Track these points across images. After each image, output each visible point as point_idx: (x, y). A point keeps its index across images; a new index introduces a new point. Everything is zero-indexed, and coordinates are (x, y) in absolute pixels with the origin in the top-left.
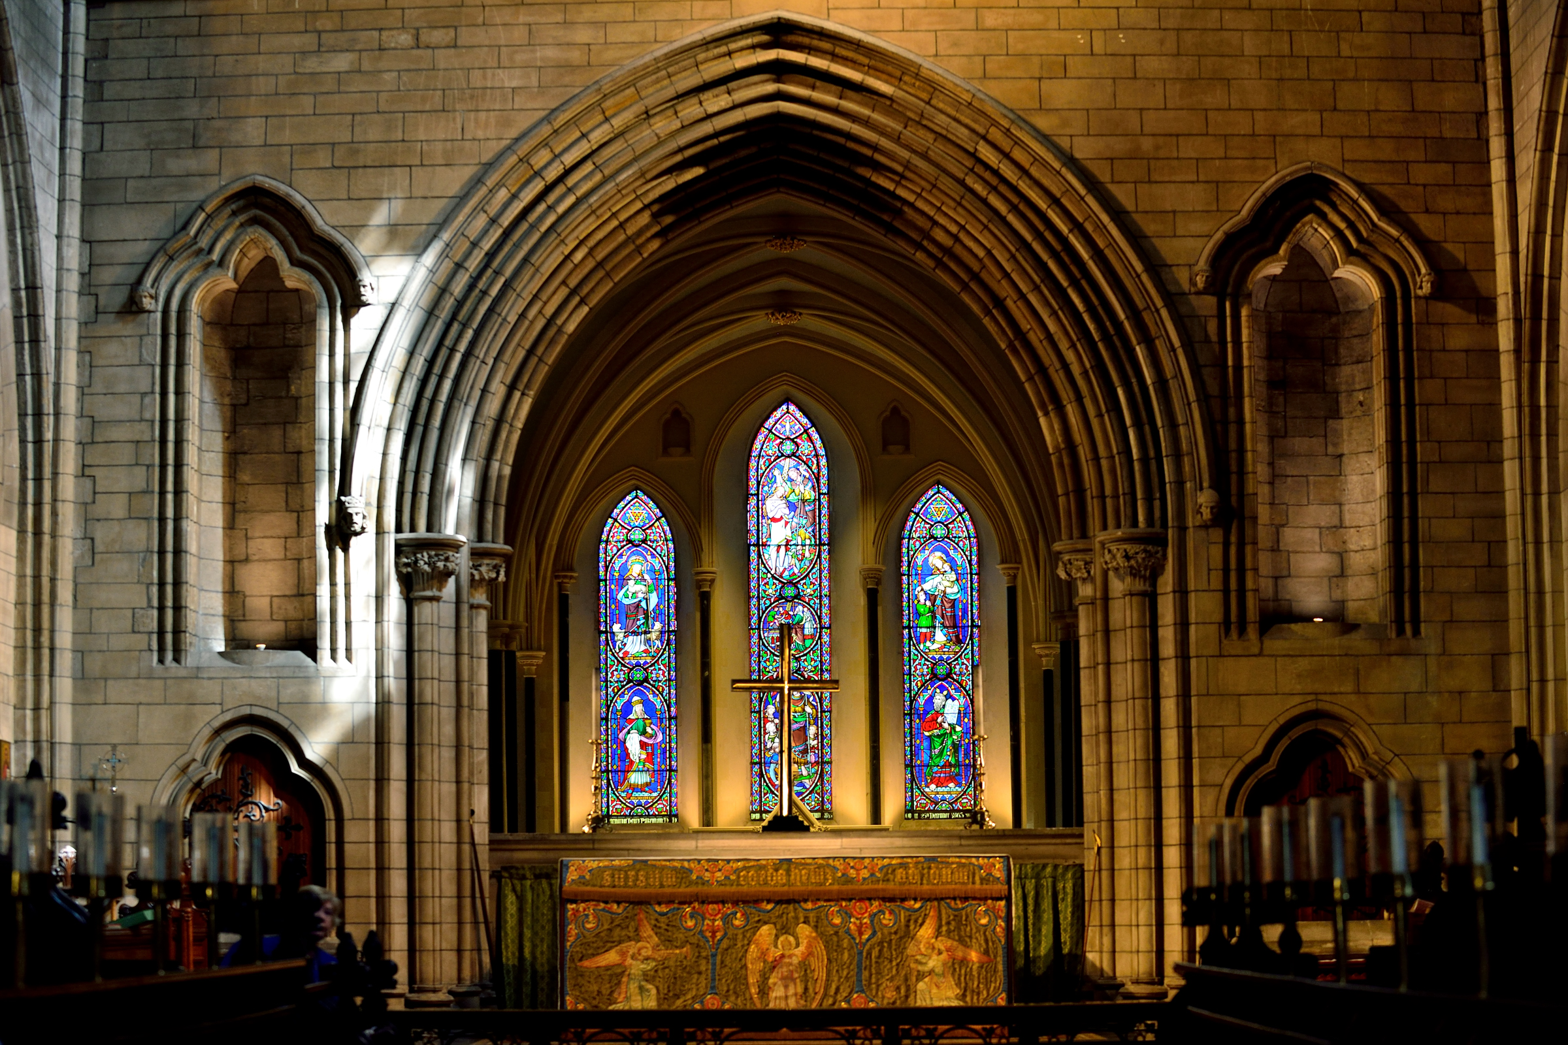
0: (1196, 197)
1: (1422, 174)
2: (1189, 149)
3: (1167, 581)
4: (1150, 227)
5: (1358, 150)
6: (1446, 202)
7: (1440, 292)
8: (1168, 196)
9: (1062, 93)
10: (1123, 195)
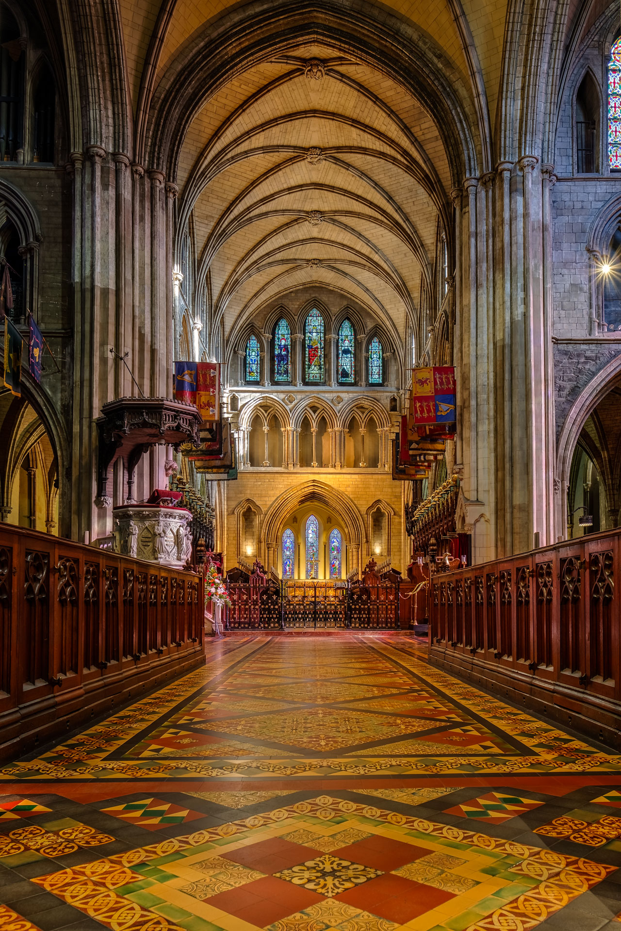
0: (365, 503)
1: (393, 500)
2: (364, 496)
3: (360, 549)
4: (359, 506)
5: (386, 497)
6: (396, 503)
7: (395, 514)
8: (361, 502)
9: (349, 489)
10: (356, 502)
